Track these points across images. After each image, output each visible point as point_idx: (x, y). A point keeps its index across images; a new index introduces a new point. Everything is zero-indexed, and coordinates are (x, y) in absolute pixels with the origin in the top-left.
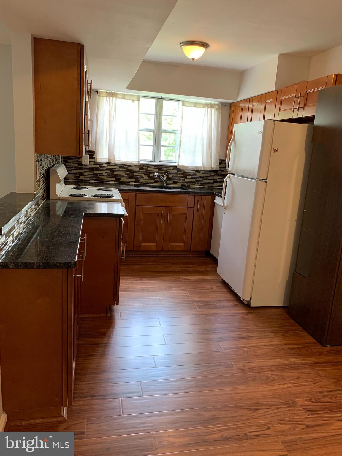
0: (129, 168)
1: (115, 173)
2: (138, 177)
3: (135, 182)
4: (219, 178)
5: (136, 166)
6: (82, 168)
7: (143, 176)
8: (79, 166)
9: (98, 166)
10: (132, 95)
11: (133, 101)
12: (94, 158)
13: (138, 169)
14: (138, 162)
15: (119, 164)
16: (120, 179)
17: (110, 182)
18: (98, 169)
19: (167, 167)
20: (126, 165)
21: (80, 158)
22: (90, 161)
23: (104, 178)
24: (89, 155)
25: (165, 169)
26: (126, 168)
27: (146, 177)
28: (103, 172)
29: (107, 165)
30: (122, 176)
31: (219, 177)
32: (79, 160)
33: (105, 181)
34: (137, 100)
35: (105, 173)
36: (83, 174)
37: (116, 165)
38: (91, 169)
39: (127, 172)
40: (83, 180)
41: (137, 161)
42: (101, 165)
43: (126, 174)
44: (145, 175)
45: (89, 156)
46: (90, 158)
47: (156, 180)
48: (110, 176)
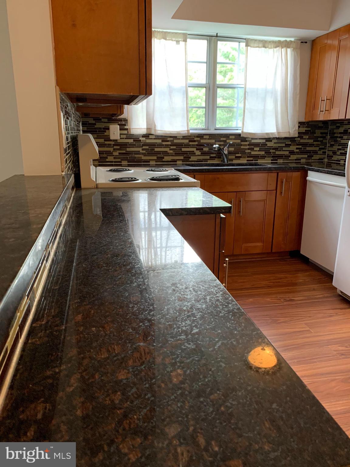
0: (176, 141)
1: (156, 149)
2: (187, 154)
3: (183, 161)
4: (297, 149)
5: (184, 137)
6: (110, 145)
7: (194, 151)
8: (106, 143)
9: (132, 141)
10: (176, 33)
11: (178, 42)
12: (127, 129)
13: (187, 141)
14: (188, 131)
15: (162, 136)
16: (163, 158)
17: (149, 162)
18: (132, 145)
19: (227, 136)
20: (171, 137)
21: (107, 131)
22: (120, 134)
23: (141, 157)
24: (119, 125)
25: (224, 139)
26: (171, 141)
27: (198, 153)
28: (140, 149)
29: (144, 139)
30: (166, 153)
31: (297, 147)
32: (106, 134)
33: (143, 162)
34: (184, 41)
35: (143, 150)
36: (112, 153)
37: (158, 137)
38: (123, 146)
39: (172, 147)
40: (112, 162)
41: (187, 129)
42: (136, 139)
43: (171, 150)
44: (197, 149)
45: (119, 126)
46: (120, 129)
47: (212, 155)
48: (149, 154)
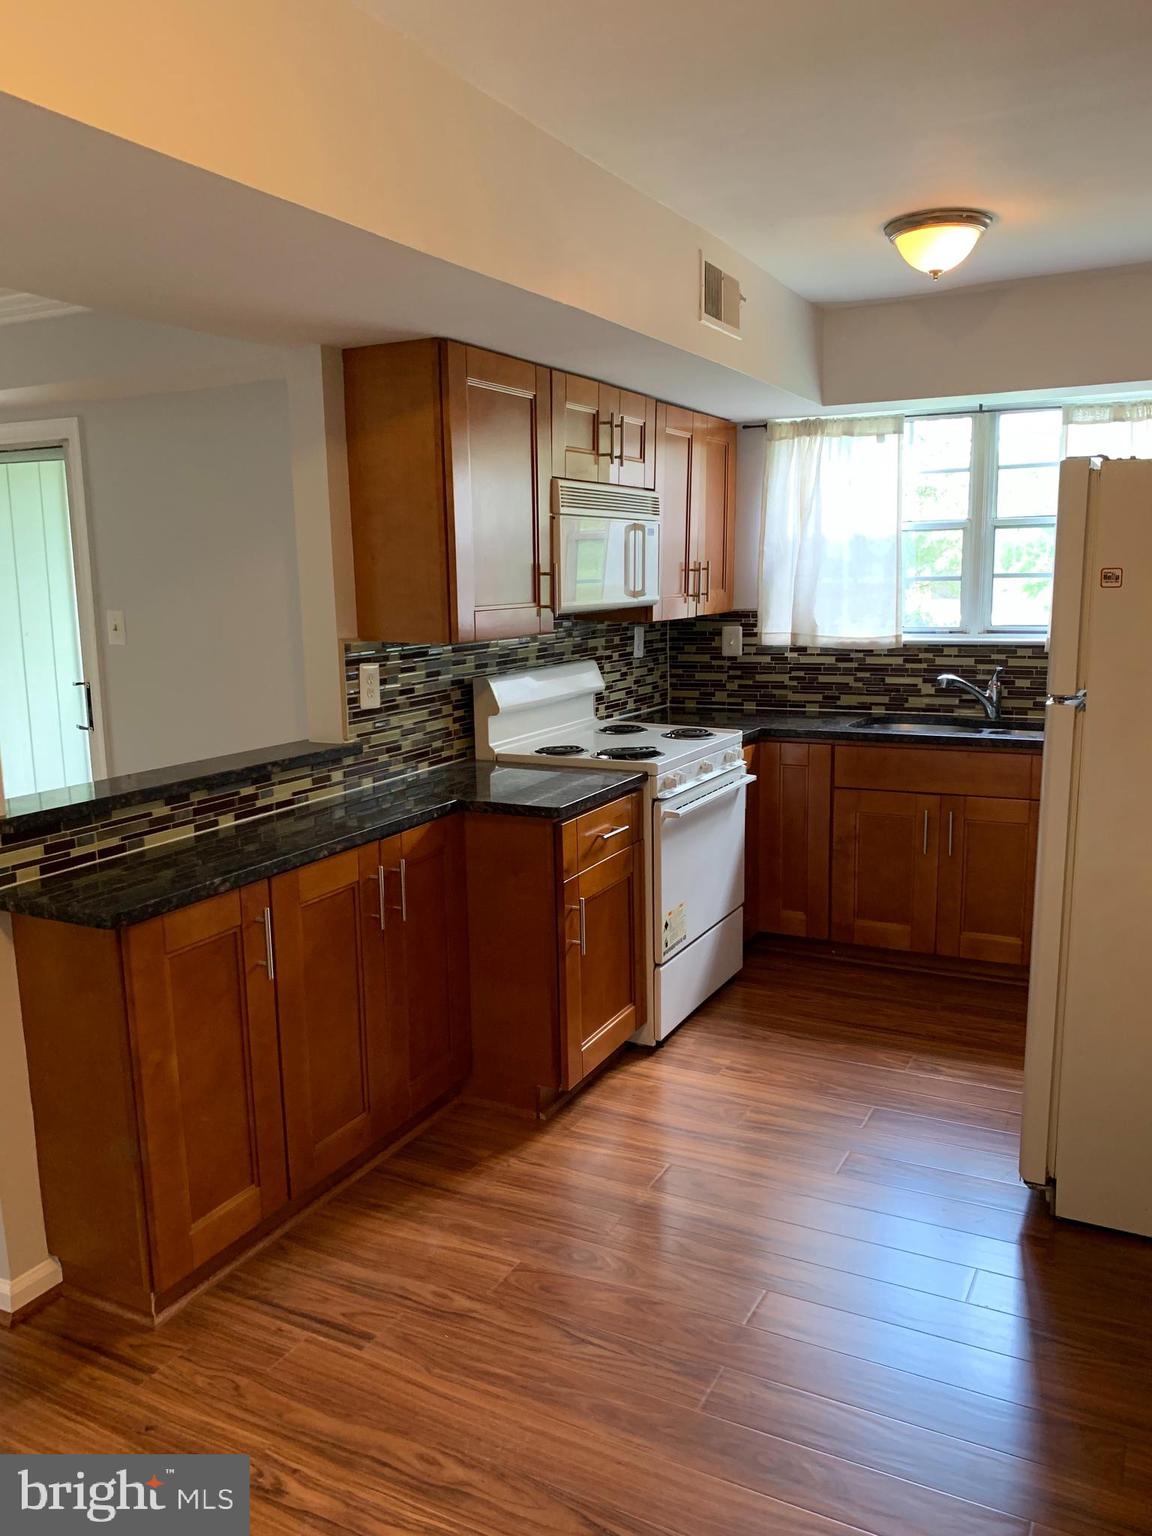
0: (869, 660)
1: (822, 679)
2: (898, 690)
3: (888, 707)
5: (891, 652)
6: (722, 667)
7: (916, 685)
8: (714, 663)
9: (767, 659)
10: (876, 418)
11: (880, 436)
12: (755, 635)
13: (899, 661)
14: (897, 637)
15: (836, 650)
16: (838, 698)
17: (804, 707)
18: (768, 669)
19: (1010, 650)
20: (857, 651)
21: (716, 638)
22: (744, 645)
23: (786, 696)
24: (741, 625)
25: (1003, 657)
26: (857, 659)
27: (928, 689)
28: (785, 678)
29: (795, 655)
30: (845, 688)
32: (714, 644)
33: (791, 706)
34: (895, 432)
35: (791, 679)
36: (725, 685)
37: (826, 651)
38: (749, 670)
39: (860, 675)
40: (723, 704)
41: (895, 634)
42: (777, 654)
43: (857, 680)
44: (925, 681)
45: (741, 628)
46: (744, 635)
47: (965, 697)
48: (805, 689)
